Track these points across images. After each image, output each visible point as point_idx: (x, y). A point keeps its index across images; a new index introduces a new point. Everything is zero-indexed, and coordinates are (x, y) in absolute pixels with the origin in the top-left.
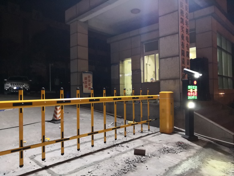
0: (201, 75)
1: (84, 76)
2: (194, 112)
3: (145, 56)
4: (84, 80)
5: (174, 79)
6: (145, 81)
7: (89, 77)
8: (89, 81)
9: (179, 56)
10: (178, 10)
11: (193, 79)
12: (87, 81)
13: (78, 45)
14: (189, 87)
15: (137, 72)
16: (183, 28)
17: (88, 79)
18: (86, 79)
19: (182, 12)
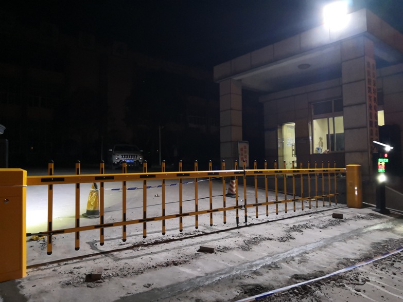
0: (392, 148)
1: (240, 146)
2: (386, 187)
3: (314, 120)
4: (240, 152)
5: (362, 151)
6: (315, 152)
7: (245, 147)
8: (245, 152)
9: (366, 127)
10: (364, 80)
11: (384, 152)
12: (243, 152)
13: (231, 109)
14: (380, 160)
15: (303, 141)
16: (370, 97)
17: (244, 150)
18: (242, 150)
19: (369, 81)
